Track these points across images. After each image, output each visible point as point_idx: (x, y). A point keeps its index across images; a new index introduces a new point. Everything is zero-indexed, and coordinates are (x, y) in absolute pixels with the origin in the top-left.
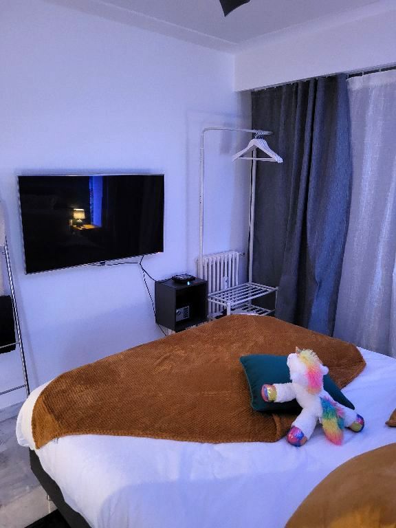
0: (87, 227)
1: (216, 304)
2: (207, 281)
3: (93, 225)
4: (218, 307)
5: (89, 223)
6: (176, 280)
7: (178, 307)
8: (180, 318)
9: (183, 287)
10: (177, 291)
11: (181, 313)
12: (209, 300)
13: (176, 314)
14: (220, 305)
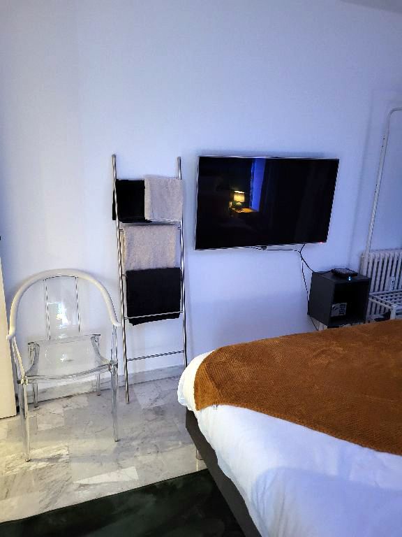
0: (246, 210)
1: (376, 305)
2: (371, 279)
3: (251, 209)
4: (378, 308)
5: (248, 207)
6: (335, 273)
7: (335, 301)
8: (336, 313)
9: (343, 281)
10: (337, 285)
11: (337, 309)
12: (370, 299)
13: (331, 309)
14: (381, 307)
